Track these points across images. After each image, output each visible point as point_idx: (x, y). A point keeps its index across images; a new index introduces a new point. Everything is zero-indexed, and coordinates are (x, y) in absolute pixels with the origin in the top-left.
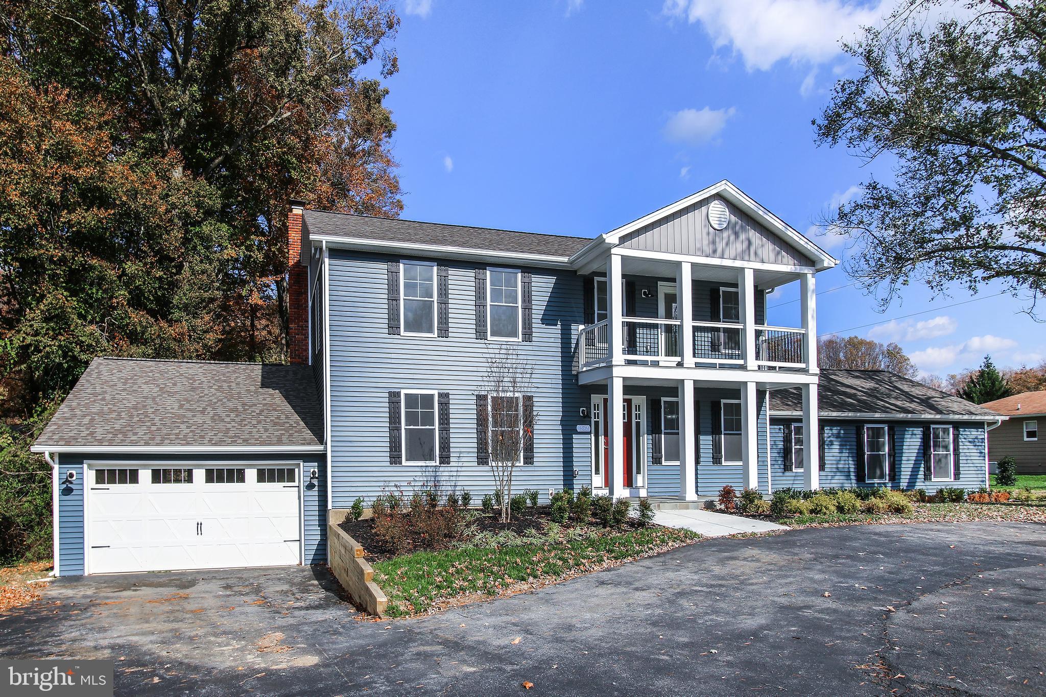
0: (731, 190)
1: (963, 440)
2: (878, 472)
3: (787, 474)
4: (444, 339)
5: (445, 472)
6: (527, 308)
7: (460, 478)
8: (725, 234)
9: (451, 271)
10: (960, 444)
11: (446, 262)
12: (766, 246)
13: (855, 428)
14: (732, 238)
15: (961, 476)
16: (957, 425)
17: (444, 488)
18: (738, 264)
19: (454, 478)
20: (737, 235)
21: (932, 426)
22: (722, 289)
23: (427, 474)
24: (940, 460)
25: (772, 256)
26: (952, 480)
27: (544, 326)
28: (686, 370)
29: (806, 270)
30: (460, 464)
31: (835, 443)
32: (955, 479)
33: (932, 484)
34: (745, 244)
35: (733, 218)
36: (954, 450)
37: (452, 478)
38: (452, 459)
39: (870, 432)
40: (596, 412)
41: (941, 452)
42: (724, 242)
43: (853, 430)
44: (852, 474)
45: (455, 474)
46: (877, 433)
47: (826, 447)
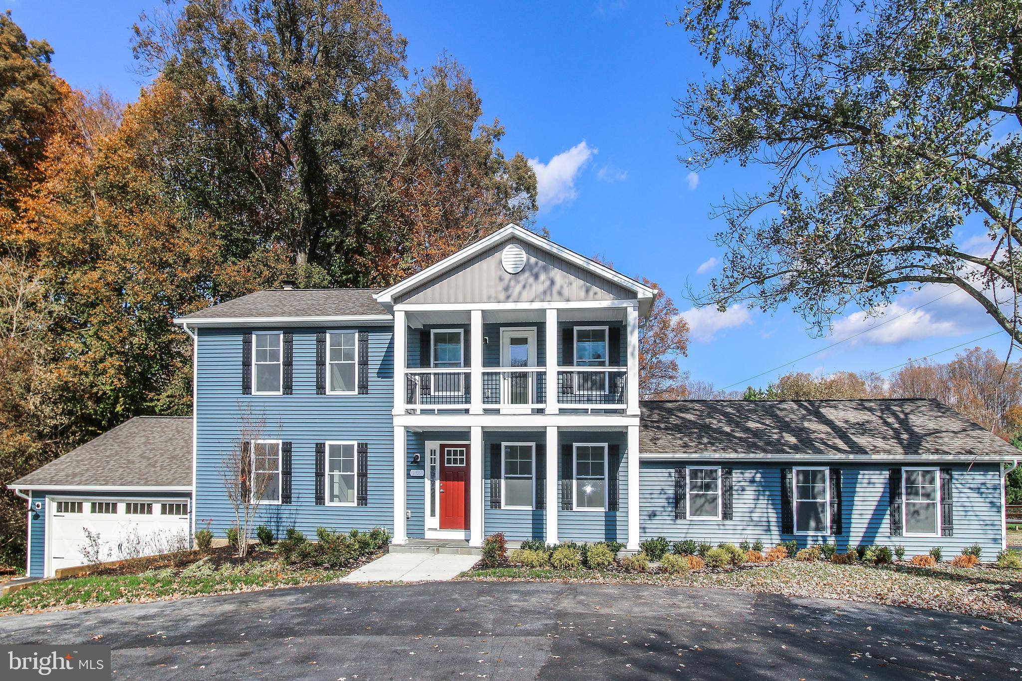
0: (520, 232)
1: (959, 486)
2: (813, 524)
3: (679, 521)
4: (289, 396)
5: (286, 510)
6: (364, 363)
7: (299, 516)
8: (522, 278)
9: (296, 337)
10: (954, 490)
11: (290, 330)
12: (574, 285)
13: (779, 471)
14: (531, 280)
15: (954, 531)
16: (947, 468)
17: (284, 524)
18: (537, 305)
19: (294, 516)
20: (536, 277)
21: (904, 469)
22: (576, 328)
23: (271, 511)
24: (916, 512)
25: (582, 294)
26: (939, 535)
27: (380, 379)
28: (472, 416)
29: (624, 304)
30: (299, 504)
31: (747, 488)
32: (944, 534)
33: (902, 539)
34: (548, 283)
35: (533, 260)
36: (943, 499)
37: (292, 516)
38: (293, 499)
39: (801, 477)
40: (433, 457)
41: (921, 501)
42: (521, 284)
43: (777, 473)
44: (772, 524)
45: (294, 512)
46: (809, 478)
47: (734, 492)
